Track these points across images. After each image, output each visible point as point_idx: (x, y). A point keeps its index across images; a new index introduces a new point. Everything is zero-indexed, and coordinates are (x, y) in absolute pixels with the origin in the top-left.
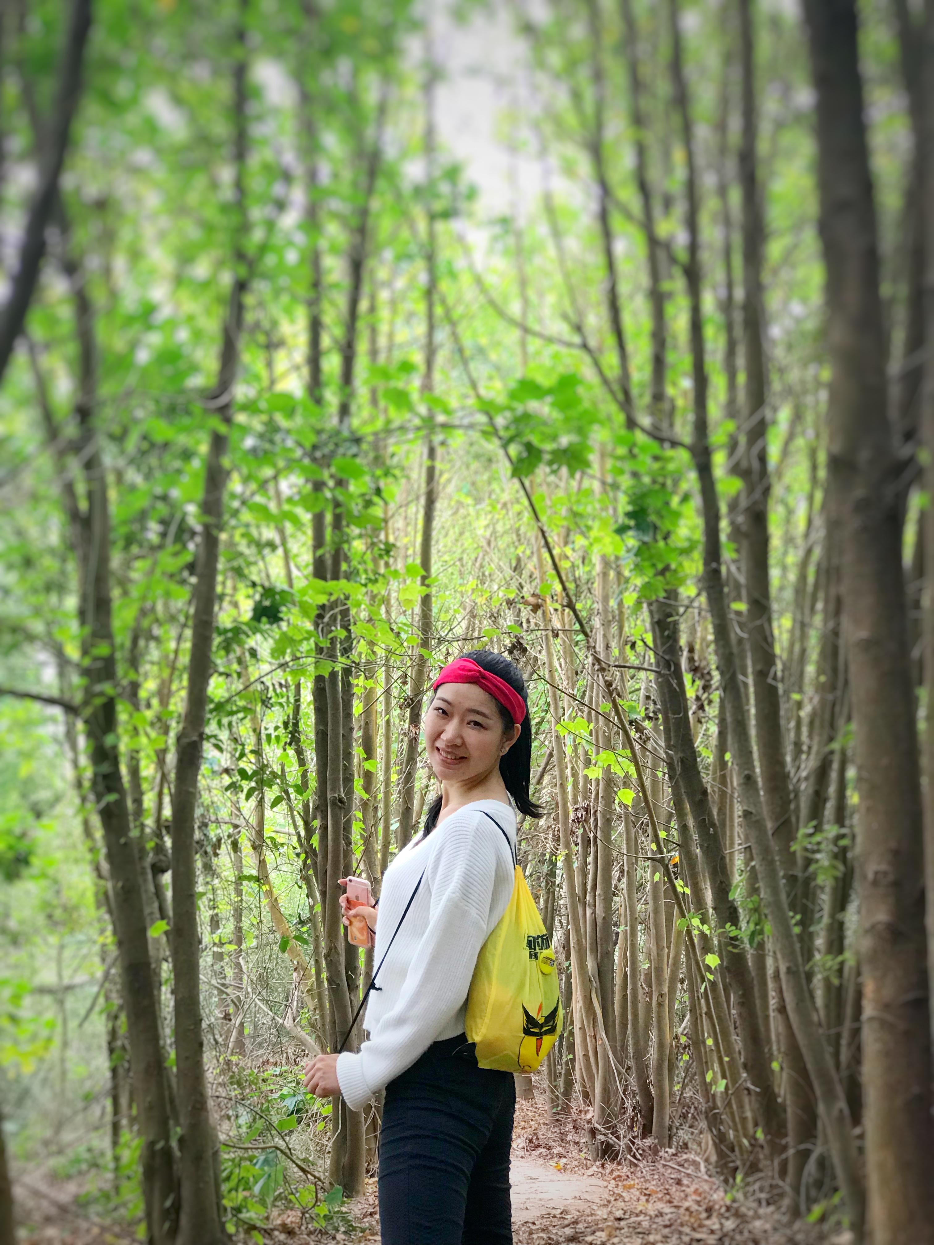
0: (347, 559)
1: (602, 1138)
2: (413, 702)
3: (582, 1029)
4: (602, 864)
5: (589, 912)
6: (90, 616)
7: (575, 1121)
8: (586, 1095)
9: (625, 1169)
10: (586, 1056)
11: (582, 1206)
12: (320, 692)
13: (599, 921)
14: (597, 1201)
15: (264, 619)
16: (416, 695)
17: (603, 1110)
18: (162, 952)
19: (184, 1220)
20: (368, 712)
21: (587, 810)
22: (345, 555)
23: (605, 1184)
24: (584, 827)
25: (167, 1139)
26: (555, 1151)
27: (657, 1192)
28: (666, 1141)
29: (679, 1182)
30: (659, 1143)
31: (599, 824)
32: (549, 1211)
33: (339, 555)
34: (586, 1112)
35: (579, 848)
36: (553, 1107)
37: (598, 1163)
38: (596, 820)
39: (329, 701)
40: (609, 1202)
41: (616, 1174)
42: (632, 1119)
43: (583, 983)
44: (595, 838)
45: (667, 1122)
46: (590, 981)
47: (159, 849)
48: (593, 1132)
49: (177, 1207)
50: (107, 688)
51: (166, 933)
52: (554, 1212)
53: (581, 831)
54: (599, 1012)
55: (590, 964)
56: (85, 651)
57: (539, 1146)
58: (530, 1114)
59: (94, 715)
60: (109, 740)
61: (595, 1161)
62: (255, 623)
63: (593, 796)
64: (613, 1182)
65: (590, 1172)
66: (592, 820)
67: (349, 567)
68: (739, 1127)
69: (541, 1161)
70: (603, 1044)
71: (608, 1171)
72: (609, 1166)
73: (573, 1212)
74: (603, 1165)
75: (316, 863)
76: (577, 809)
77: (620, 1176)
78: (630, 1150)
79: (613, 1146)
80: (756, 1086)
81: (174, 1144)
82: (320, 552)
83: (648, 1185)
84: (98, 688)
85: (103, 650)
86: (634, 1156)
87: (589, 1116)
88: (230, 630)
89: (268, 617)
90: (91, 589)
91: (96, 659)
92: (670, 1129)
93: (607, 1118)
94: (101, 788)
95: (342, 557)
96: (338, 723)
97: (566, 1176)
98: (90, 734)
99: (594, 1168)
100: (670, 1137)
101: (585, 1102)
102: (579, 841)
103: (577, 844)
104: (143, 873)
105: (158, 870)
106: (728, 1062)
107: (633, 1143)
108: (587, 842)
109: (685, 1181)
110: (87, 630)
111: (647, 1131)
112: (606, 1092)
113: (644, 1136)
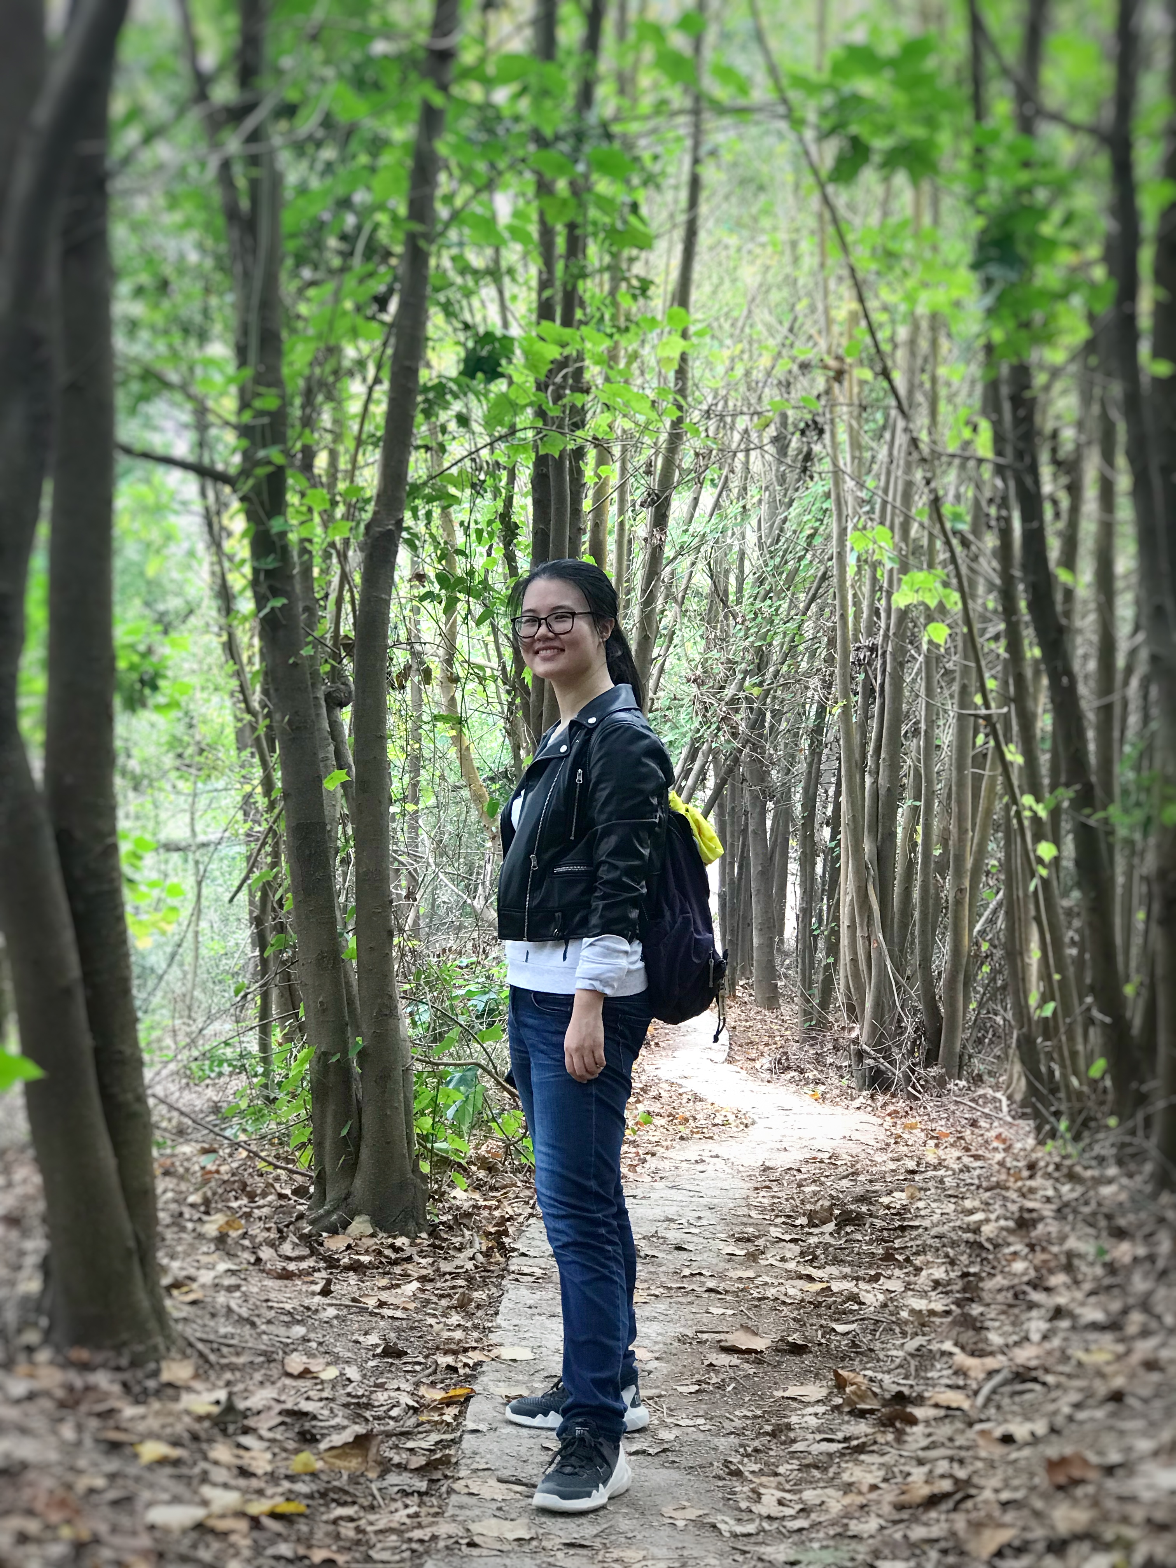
0: (582, 304)
1: (871, 1062)
2: (659, 498)
3: (852, 927)
4: (890, 720)
5: (868, 780)
6: (253, 355)
7: (836, 1040)
8: (851, 1009)
9: (901, 1104)
10: (854, 961)
11: (856, 1149)
12: (540, 482)
13: (882, 792)
14: (872, 1143)
15: (480, 375)
16: (663, 491)
17: (874, 1028)
18: (338, 808)
19: (365, 1153)
20: (599, 511)
21: (873, 649)
22: (581, 298)
23: (880, 1121)
24: (866, 672)
25: (345, 1052)
26: (810, 1075)
27: (947, 1135)
28: (956, 1070)
29: (974, 1124)
30: (947, 1073)
31: (888, 669)
32: (815, 1154)
33: (571, 299)
34: (851, 1029)
35: (859, 698)
36: (805, 1021)
37: (864, 1093)
38: (884, 664)
39: (552, 492)
40: (888, 1145)
41: (891, 1108)
42: (914, 1043)
43: (857, 872)
44: (882, 685)
45: (958, 1048)
46: (867, 868)
47: (336, 674)
48: (860, 1055)
49: (355, 1139)
50: (275, 455)
51: (344, 785)
52: (820, 1155)
53: (863, 676)
54: (876, 907)
55: (867, 846)
56: (244, 404)
57: (789, 1068)
58: (775, 1027)
59: (256, 489)
60: (276, 525)
61: (860, 1090)
62: (465, 380)
63: (882, 632)
64: (888, 1118)
65: (857, 1103)
66: (879, 662)
67: (585, 314)
68: (1068, 1062)
69: (793, 1088)
70: (879, 948)
71: (879, 1104)
72: (881, 1099)
73: (845, 1156)
74: (872, 1097)
75: (527, 703)
76: (858, 649)
77: (896, 1112)
78: (908, 1080)
79: (884, 1073)
80: (1105, 1013)
81: (353, 1056)
82: (547, 293)
83: (934, 1126)
84: (261, 454)
85: (269, 402)
86: (914, 1087)
87: (854, 1035)
88: (433, 388)
89: (484, 372)
90: (253, 318)
91: (260, 413)
92: (961, 1057)
93: (878, 1039)
94: (263, 589)
95: (576, 301)
96: (564, 522)
97: (827, 1108)
98: (251, 516)
99: (861, 1099)
100: (961, 1067)
101: (849, 1018)
102: (859, 689)
103: (856, 694)
104: (317, 706)
105: (335, 702)
106: (1059, 982)
107: (913, 1071)
108: (869, 692)
109: (982, 1123)
110: (248, 372)
111: (931, 1059)
112: (878, 1005)
113: (928, 1063)
